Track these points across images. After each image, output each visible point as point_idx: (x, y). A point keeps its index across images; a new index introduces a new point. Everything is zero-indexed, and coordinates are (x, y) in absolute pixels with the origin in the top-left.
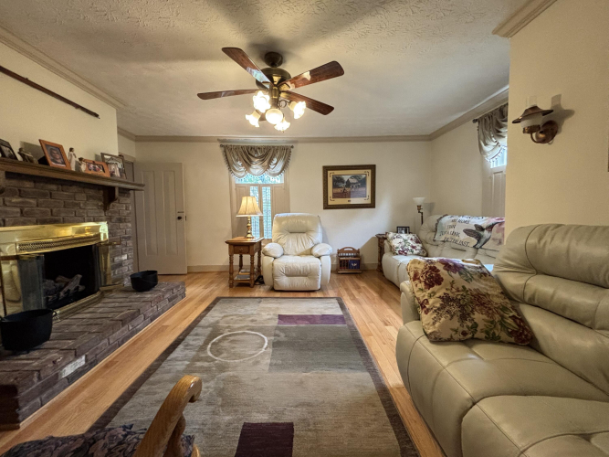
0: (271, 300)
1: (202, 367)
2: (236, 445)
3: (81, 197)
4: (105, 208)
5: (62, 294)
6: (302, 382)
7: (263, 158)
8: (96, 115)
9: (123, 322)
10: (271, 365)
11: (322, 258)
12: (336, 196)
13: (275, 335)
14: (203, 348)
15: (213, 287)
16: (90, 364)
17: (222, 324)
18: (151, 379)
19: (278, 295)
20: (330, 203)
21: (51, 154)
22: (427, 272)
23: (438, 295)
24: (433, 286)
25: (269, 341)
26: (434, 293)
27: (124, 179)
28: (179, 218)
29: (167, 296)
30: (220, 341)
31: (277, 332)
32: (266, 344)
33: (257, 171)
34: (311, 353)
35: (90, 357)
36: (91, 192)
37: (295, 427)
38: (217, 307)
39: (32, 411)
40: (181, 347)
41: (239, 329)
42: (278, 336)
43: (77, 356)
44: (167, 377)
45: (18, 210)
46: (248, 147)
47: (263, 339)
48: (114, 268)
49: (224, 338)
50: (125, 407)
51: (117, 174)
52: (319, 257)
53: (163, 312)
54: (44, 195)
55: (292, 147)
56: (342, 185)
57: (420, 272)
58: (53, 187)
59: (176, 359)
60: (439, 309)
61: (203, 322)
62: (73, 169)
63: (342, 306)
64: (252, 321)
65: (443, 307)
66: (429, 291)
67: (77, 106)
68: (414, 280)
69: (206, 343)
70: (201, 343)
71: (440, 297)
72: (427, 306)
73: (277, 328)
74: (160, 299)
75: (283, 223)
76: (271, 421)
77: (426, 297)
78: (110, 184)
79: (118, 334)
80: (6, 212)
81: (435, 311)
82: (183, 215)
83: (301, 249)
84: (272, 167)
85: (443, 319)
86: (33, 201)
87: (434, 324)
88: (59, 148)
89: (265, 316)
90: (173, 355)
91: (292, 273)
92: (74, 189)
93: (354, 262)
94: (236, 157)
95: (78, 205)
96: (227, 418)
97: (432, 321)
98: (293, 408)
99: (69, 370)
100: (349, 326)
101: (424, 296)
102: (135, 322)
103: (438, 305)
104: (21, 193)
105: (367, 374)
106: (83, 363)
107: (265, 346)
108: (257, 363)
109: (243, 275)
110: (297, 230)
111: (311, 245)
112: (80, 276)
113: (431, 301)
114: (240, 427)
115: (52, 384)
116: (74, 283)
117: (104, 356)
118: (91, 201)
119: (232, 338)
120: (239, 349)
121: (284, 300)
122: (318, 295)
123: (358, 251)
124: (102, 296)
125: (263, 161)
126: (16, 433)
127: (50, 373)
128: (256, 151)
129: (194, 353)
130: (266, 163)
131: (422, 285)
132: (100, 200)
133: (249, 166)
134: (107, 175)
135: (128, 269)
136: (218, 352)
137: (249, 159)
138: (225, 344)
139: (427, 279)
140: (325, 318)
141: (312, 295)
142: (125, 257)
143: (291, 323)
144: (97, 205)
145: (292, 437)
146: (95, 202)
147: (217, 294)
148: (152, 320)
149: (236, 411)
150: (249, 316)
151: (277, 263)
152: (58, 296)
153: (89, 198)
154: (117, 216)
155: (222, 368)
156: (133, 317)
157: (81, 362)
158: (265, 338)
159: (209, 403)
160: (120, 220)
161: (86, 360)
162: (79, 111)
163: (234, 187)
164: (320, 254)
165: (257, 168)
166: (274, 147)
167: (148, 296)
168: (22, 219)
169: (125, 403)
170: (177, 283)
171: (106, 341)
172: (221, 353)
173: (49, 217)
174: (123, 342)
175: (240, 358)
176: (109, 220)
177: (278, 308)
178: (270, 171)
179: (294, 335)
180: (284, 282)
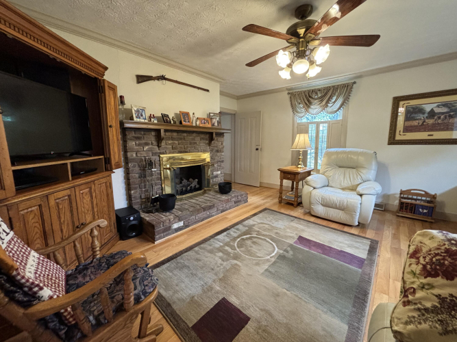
0: (302, 222)
1: (226, 251)
2: (212, 307)
3: (198, 139)
4: (209, 144)
5: (189, 188)
6: (278, 295)
7: (321, 99)
8: (208, 91)
9: (204, 209)
10: (266, 270)
11: (364, 196)
12: (407, 129)
13: (286, 251)
14: (235, 239)
15: (269, 200)
16: (186, 226)
17: (256, 228)
18: (202, 245)
19: (312, 219)
20: (398, 137)
21: (184, 118)
22: (437, 254)
23: (436, 291)
24: (435, 275)
25: (278, 252)
26: (431, 286)
27: (219, 127)
28: (257, 149)
29: (234, 199)
30: (247, 239)
31: (289, 249)
32: (274, 254)
33: (315, 111)
34: (303, 278)
35: (186, 223)
36: (202, 136)
37: (249, 322)
38: (260, 215)
39: (160, 238)
40: (225, 233)
41: (264, 235)
42: (287, 252)
43: (180, 220)
44: (209, 248)
45: (171, 147)
46: (309, 91)
47: (275, 249)
48: (212, 178)
49: (250, 238)
50: (185, 254)
51: (216, 124)
52: (361, 195)
53: (230, 208)
54: (181, 139)
55: (355, 83)
56: (421, 116)
57: (424, 250)
58: (185, 134)
59: (218, 240)
60: (426, 310)
61: (246, 223)
62: (194, 125)
63: (373, 249)
64: (277, 233)
65: (434, 310)
66: (424, 281)
67: (199, 88)
68: (411, 257)
69: (238, 237)
70: (235, 235)
71: (438, 296)
72: (410, 297)
73: (291, 246)
74: (228, 201)
75: (333, 157)
76: (239, 307)
77: (415, 286)
78: (211, 131)
79: (201, 215)
80: (166, 148)
81: (419, 310)
82: (259, 148)
83: (347, 183)
84: (330, 105)
85: (425, 326)
86: (176, 142)
87: (406, 323)
88: (187, 114)
89: (290, 233)
90: (218, 237)
91: (326, 205)
92: (194, 135)
93: (423, 207)
94: (299, 101)
95: (195, 143)
96: (218, 288)
97: (405, 319)
98: (257, 309)
99: (175, 226)
100: (364, 273)
101: (413, 283)
102: (211, 211)
103: (428, 305)
104: (173, 139)
105: (346, 327)
106: (182, 225)
107: (271, 255)
108: (257, 264)
109: (289, 196)
110: (348, 165)
111: (360, 181)
112: (197, 180)
113: (419, 294)
114: (221, 298)
115: (168, 230)
116: (195, 183)
117: (192, 224)
118: (202, 141)
119: (255, 240)
120: (254, 249)
121: (313, 225)
122: (354, 231)
123: (434, 197)
124: (205, 192)
125: (322, 101)
126: (153, 245)
127: (167, 224)
128: (317, 93)
129: (228, 240)
130: (324, 103)
131: (417, 269)
132: (207, 140)
133: (309, 107)
134: (210, 126)
135: (221, 180)
136: (240, 246)
137: (308, 101)
138: (249, 242)
139: (431, 263)
140: (341, 254)
141: (346, 229)
142: (219, 172)
143: (305, 245)
144: (205, 143)
145: (243, 327)
146: (205, 141)
147: (267, 206)
148: (222, 212)
149: (225, 287)
150: (276, 228)
151: (315, 192)
152: (187, 188)
153: (201, 139)
154: (216, 149)
155: (236, 257)
156: (210, 207)
157: (181, 224)
158: (277, 249)
159: (216, 274)
160: (217, 151)
161: (184, 224)
162: (200, 90)
163: (296, 125)
164: (361, 192)
165: (315, 108)
166: (333, 86)
167: (224, 197)
168: (172, 151)
169: (186, 252)
170: (243, 193)
171: (194, 217)
172: (242, 247)
173: (183, 150)
174: (203, 220)
175: (250, 255)
176: (211, 151)
177: (303, 230)
178: (329, 109)
179: (300, 257)
180: (320, 210)
